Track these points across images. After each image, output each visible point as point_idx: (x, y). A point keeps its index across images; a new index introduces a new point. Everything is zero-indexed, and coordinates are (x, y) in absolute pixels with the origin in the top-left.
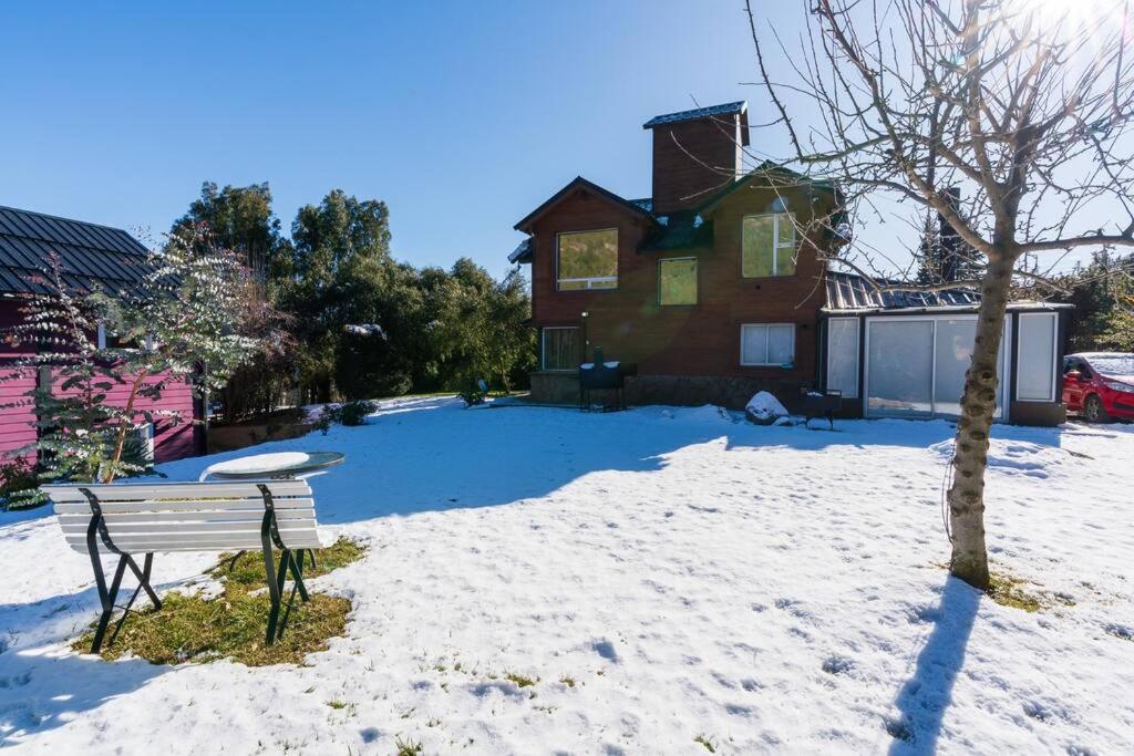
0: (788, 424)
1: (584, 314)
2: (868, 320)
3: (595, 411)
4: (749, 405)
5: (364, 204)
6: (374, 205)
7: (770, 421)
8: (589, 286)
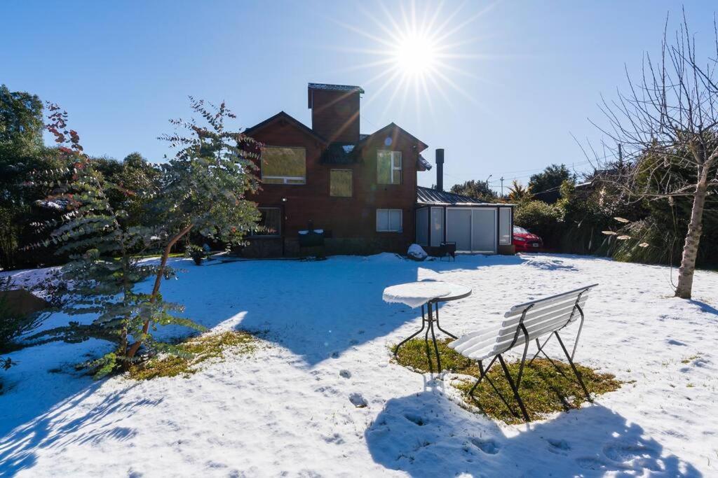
0: (432, 260)
1: (284, 200)
2: (447, 208)
3: (310, 260)
4: (409, 251)
5: (15, 94)
6: (26, 97)
7: (422, 259)
8: (285, 182)
